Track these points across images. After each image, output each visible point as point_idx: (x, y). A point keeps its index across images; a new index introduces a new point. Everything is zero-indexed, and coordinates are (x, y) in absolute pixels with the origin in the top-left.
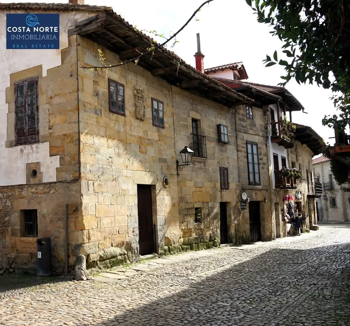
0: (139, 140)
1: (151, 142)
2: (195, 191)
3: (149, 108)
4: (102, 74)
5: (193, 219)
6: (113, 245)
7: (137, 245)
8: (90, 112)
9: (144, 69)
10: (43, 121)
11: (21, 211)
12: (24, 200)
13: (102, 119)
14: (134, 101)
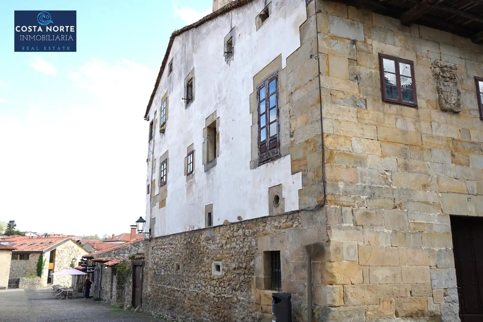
0: (451, 144)
1: (478, 147)
3: (470, 93)
4: (365, 48)
6: (400, 314)
7: (456, 318)
8: (342, 102)
9: (454, 35)
10: (285, 128)
11: (266, 253)
12: (268, 238)
13: (368, 113)
14: (436, 84)
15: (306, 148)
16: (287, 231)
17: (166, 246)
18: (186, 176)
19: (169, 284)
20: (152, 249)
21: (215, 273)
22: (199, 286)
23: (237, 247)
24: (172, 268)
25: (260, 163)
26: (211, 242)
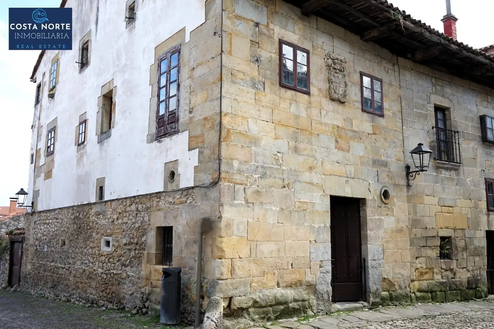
0: (336, 132)
1: (358, 136)
2: (440, 211)
3: (355, 86)
4: (268, 33)
5: (437, 254)
6: (281, 285)
7: (328, 287)
8: (242, 83)
9: (346, 30)
10: (184, 103)
11: (158, 228)
12: (161, 214)
13: (265, 96)
14: (328, 74)
15: (204, 125)
16: (180, 206)
17: (51, 221)
18: (76, 146)
19: (52, 262)
20: (35, 224)
21: (105, 249)
22: (86, 263)
23: (129, 222)
24: (56, 244)
25: (157, 137)
26: (102, 217)
